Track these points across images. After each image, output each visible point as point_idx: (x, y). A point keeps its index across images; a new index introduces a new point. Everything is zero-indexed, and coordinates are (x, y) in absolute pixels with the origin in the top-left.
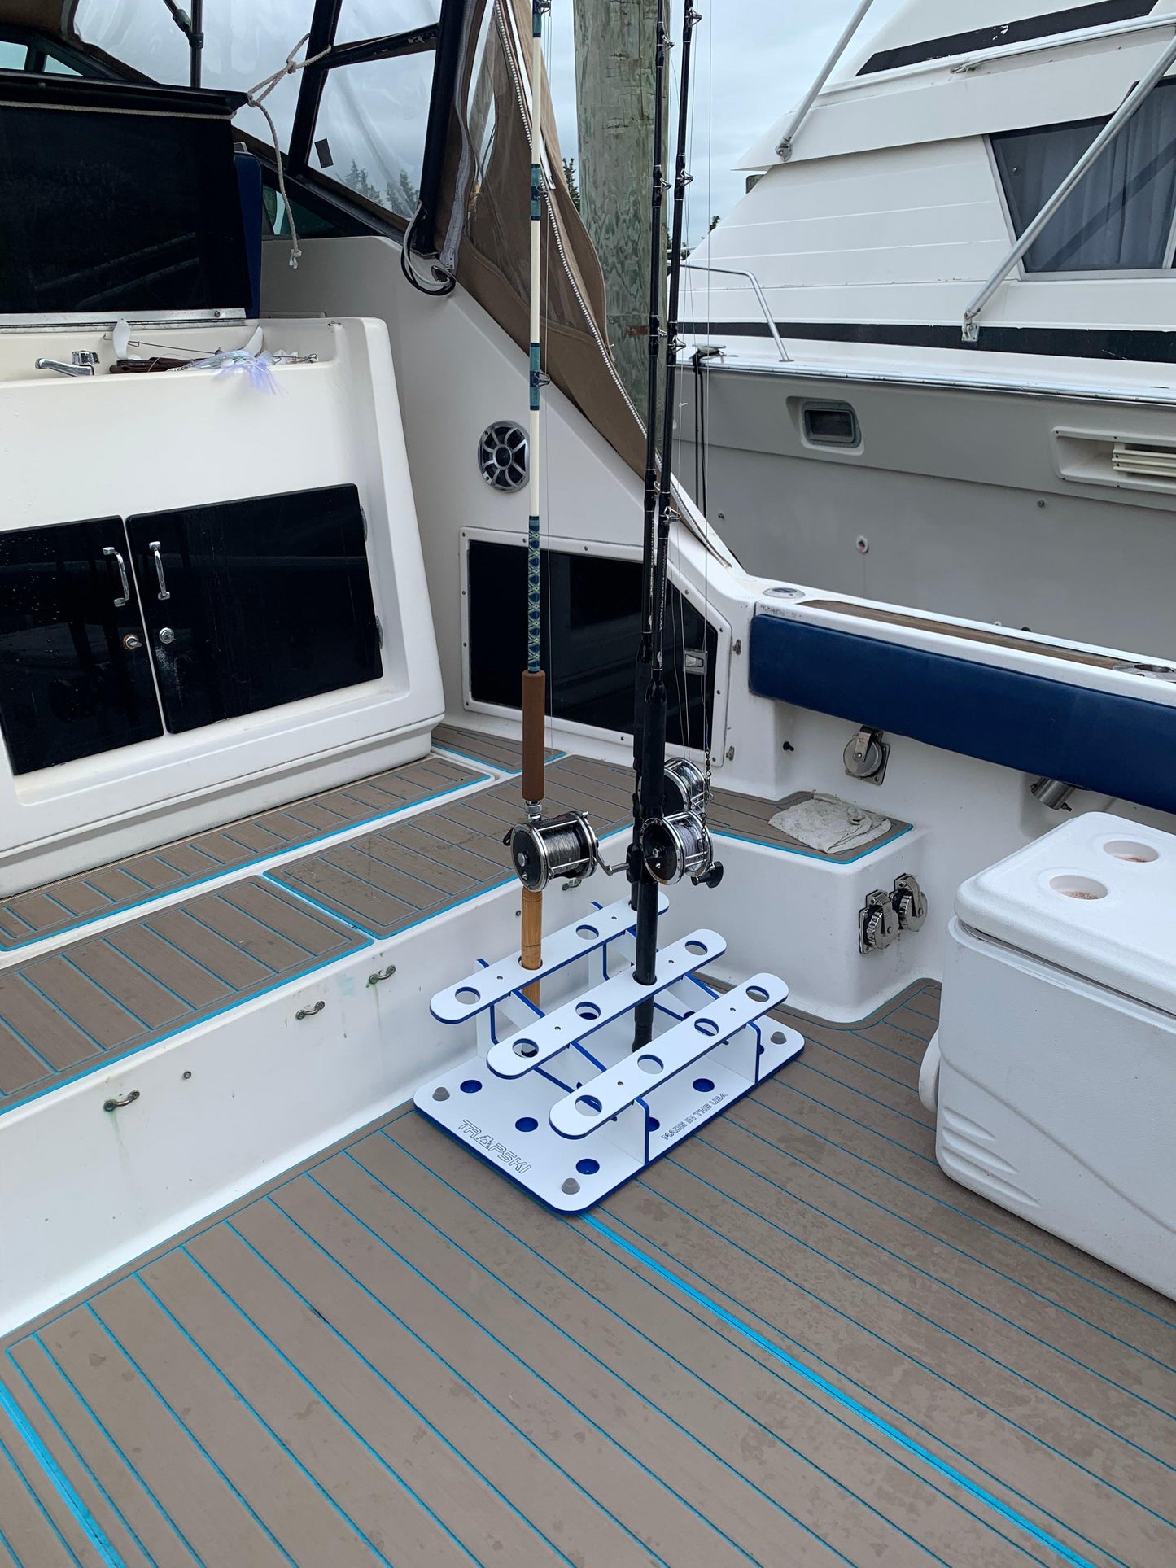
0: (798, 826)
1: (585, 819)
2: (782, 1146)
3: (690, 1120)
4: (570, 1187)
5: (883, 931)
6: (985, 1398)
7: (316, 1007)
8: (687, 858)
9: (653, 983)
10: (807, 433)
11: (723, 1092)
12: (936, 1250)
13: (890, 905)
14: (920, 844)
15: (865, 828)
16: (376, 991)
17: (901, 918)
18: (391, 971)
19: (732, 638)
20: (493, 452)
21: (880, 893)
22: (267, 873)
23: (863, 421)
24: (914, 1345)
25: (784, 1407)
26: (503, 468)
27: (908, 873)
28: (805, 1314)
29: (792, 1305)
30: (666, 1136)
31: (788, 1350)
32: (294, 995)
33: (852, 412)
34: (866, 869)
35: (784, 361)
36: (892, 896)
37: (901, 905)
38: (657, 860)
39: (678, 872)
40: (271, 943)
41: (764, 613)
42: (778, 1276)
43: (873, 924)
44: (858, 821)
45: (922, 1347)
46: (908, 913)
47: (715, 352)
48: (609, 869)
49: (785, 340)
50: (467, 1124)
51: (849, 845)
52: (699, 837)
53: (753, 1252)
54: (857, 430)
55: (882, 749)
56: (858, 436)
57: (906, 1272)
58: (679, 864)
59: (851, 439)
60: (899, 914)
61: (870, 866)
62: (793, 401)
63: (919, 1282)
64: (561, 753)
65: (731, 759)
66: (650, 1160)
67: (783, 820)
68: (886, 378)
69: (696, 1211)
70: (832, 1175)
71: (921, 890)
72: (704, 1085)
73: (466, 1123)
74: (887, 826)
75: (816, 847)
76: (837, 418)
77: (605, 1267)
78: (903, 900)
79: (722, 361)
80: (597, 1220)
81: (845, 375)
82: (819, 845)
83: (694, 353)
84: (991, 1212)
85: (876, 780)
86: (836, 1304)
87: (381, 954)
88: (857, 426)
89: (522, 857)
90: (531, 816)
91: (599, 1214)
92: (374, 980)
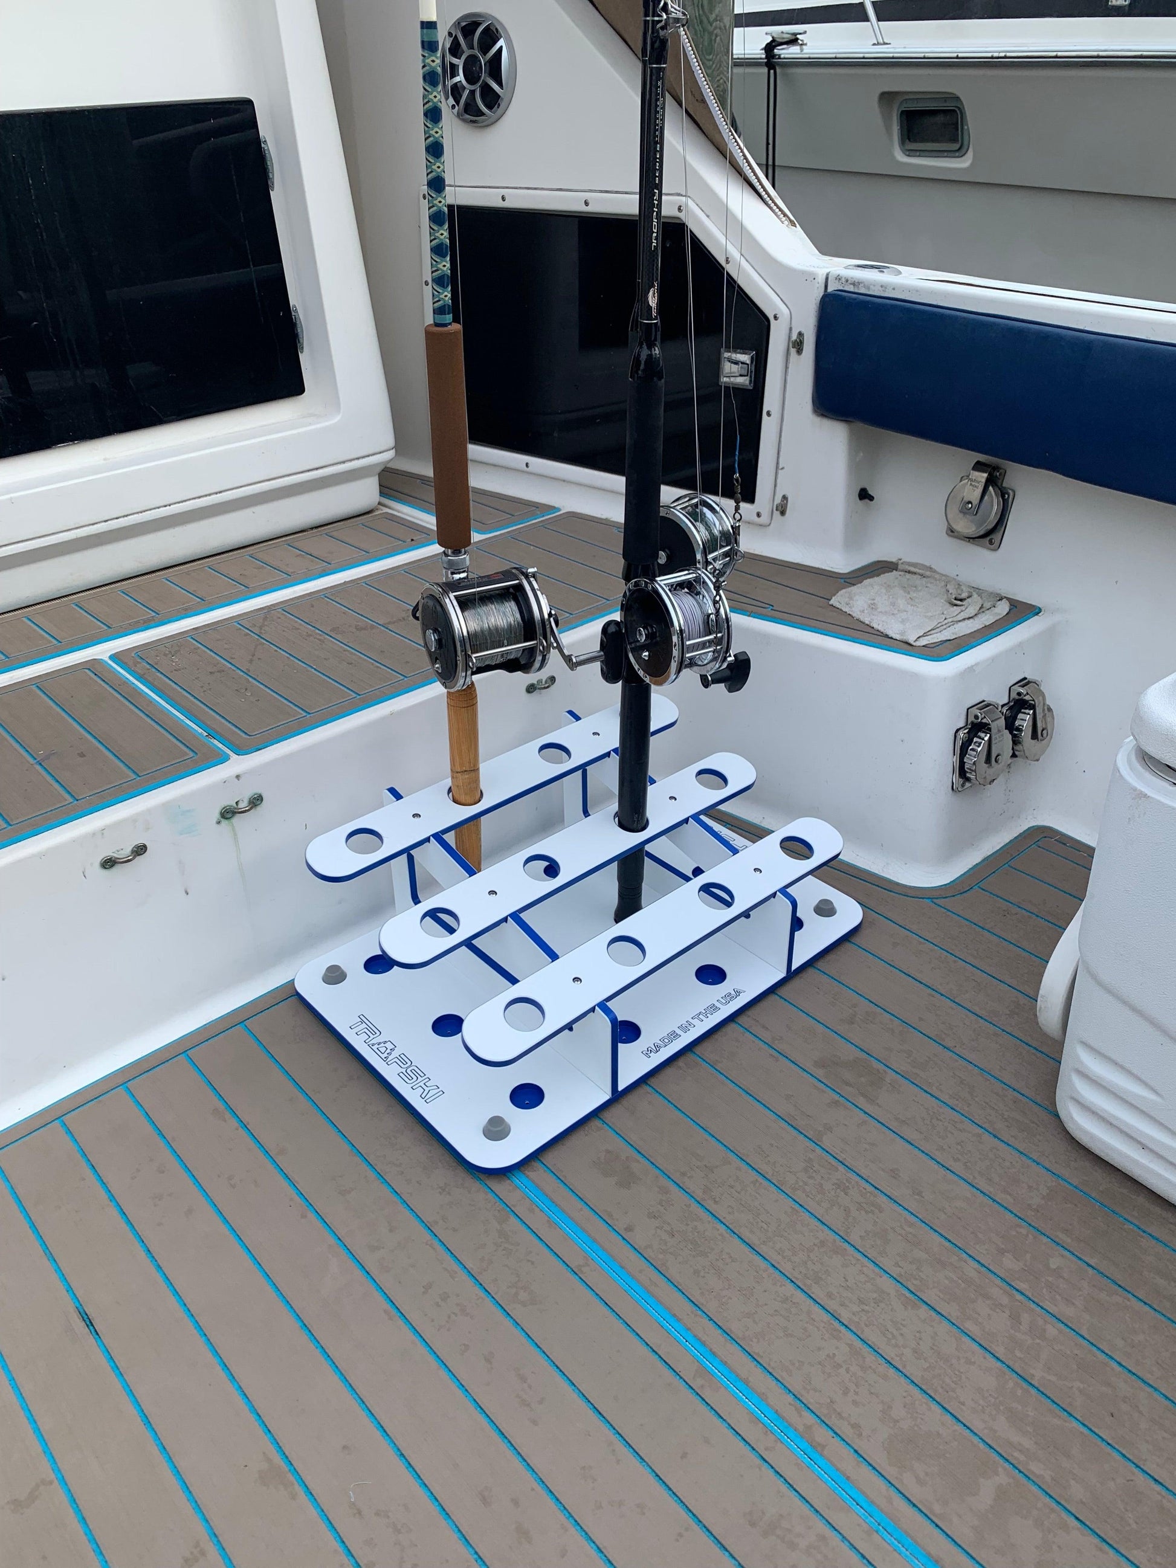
0: (873, 607)
1: (532, 579)
2: (820, 1073)
3: (685, 1028)
4: (496, 1130)
5: (988, 760)
6: (1135, 1552)
7: (133, 852)
8: (688, 643)
9: (644, 828)
10: (902, 142)
11: (739, 987)
12: (1054, 1263)
13: (1002, 722)
14: (1050, 636)
15: (971, 611)
16: (234, 830)
17: (1016, 741)
18: (256, 801)
19: (791, 329)
20: (459, 63)
21: (988, 705)
22: (115, 657)
23: (974, 122)
24: (1015, 1437)
25: (793, 1546)
26: (472, 88)
27: (1030, 677)
28: (839, 1366)
29: (819, 1349)
30: (648, 1052)
31: (806, 1434)
32: (94, 834)
33: (963, 114)
34: (971, 669)
35: (878, 44)
36: (1006, 708)
37: (1017, 723)
38: (643, 648)
39: (674, 665)
40: (82, 755)
41: (841, 288)
42: (799, 1293)
43: (973, 750)
44: (961, 600)
45: (1027, 1443)
46: (1026, 734)
47: (793, 41)
48: (571, 660)
49: (884, 24)
50: (362, 1022)
51: (946, 635)
52: (711, 610)
53: (763, 1249)
54: (966, 133)
55: (1003, 496)
56: (966, 143)
57: (1005, 1300)
58: (675, 652)
59: (956, 146)
60: (1014, 736)
61: (977, 664)
62: (886, 98)
63: (1026, 1318)
64: (552, 508)
65: (783, 513)
66: (620, 1089)
67: (851, 598)
68: (1008, 54)
69: (684, 1174)
70: (893, 1125)
71: (1048, 702)
72: (711, 974)
73: (362, 1019)
74: (1003, 608)
75: (898, 637)
76: (940, 119)
77: (533, 1263)
78: (1020, 716)
79: (802, 50)
80: (533, 1181)
81: (955, 55)
82: (903, 633)
83: (769, 41)
84: (1141, 1200)
85: (991, 543)
86: (890, 1353)
87: (238, 777)
88: (966, 127)
89: (432, 637)
90: (453, 573)
91: (538, 1172)
92: (228, 813)
